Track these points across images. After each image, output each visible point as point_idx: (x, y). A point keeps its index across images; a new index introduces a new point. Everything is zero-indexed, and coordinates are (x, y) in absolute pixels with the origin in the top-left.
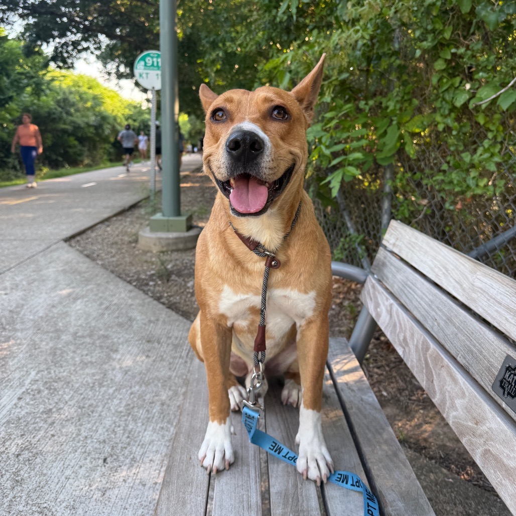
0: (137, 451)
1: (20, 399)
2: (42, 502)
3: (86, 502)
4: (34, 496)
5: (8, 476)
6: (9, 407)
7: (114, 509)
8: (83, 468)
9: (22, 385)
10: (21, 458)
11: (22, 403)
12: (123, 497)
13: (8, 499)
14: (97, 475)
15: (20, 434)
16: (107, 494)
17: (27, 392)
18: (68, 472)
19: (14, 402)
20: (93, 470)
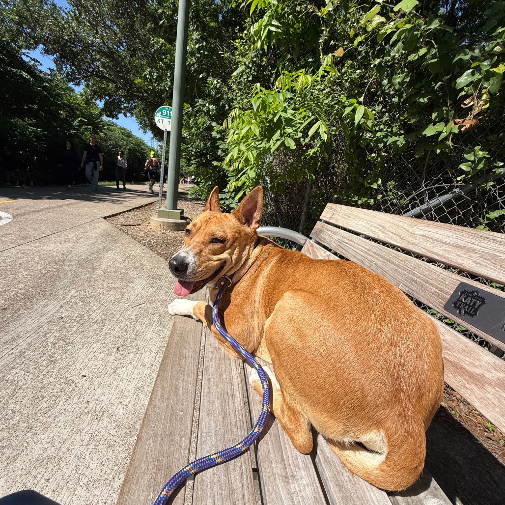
0: (142, 344)
1: (61, 307)
2: (69, 376)
3: (102, 377)
4: (63, 372)
5: (45, 357)
6: (52, 312)
7: (121, 382)
8: (102, 354)
9: (64, 298)
10: (56, 345)
11: (62, 310)
12: (129, 374)
13: (43, 373)
14: (111, 359)
15: (58, 330)
16: (118, 371)
17: (67, 303)
18: (90, 356)
19: (57, 309)
20: (109, 355)
